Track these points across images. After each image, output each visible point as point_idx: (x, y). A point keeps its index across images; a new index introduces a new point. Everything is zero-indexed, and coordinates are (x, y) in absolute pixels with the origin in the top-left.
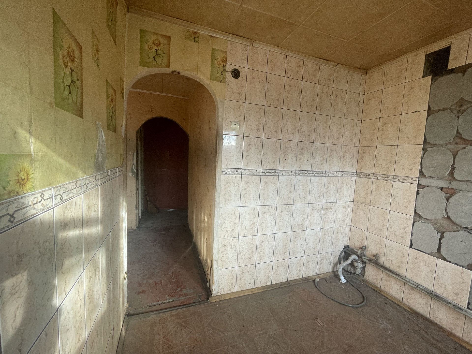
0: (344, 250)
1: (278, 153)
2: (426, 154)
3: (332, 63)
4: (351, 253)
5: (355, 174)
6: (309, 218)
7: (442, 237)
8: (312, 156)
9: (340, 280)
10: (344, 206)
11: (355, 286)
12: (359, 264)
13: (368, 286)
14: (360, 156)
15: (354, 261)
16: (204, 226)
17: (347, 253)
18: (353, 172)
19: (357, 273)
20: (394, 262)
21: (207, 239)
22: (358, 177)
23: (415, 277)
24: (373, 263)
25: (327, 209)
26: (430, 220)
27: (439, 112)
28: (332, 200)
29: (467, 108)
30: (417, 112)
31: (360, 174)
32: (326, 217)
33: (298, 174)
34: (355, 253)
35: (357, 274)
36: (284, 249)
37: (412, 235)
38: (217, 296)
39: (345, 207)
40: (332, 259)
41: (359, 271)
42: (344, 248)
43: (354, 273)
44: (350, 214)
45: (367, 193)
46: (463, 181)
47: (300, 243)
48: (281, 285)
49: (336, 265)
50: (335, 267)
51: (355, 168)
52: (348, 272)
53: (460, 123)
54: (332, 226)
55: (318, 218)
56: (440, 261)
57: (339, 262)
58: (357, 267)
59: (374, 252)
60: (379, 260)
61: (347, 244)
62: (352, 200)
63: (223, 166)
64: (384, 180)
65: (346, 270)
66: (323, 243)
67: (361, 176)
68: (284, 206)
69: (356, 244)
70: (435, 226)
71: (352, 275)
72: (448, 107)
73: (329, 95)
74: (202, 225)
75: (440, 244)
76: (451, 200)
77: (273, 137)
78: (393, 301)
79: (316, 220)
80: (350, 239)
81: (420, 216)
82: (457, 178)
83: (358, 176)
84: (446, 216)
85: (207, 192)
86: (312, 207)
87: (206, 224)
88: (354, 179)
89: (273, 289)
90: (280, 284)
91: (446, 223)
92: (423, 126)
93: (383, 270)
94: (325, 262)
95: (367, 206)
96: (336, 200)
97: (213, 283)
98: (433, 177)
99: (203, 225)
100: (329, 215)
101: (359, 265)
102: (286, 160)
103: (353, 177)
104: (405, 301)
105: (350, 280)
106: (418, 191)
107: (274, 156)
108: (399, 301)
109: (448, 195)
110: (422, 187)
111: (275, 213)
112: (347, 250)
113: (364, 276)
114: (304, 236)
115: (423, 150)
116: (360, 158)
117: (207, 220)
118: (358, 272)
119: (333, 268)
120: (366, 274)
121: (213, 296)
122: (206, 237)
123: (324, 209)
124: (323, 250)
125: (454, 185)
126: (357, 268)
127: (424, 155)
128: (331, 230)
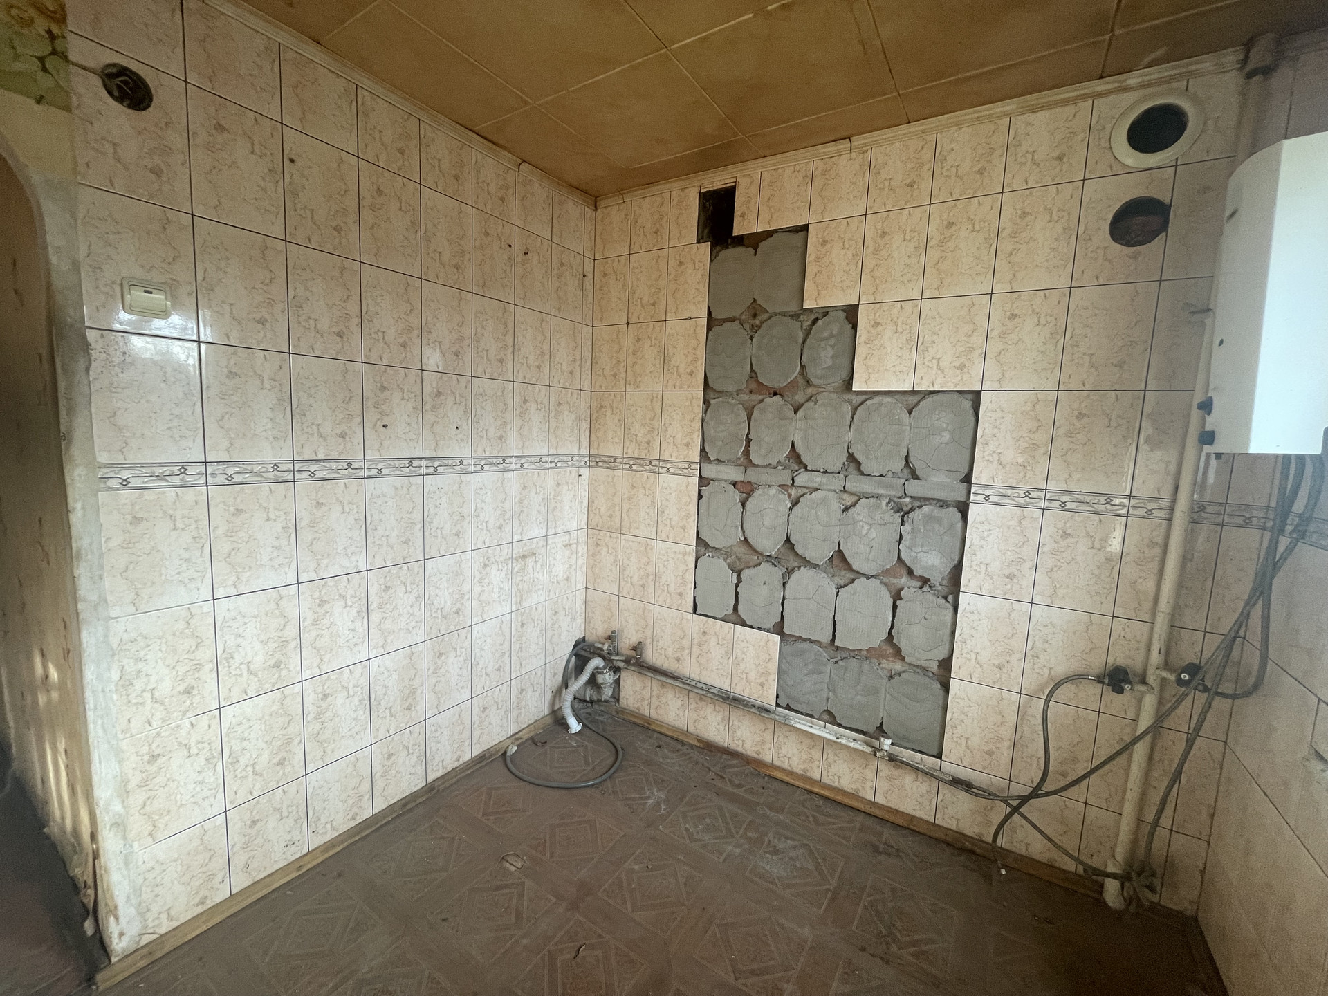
0: (574, 652)
1: (355, 407)
2: (708, 411)
3: (506, 153)
4: (591, 653)
5: (586, 459)
6: (477, 589)
7: (739, 580)
8: (469, 415)
9: (568, 727)
10: (567, 542)
11: (600, 731)
12: (607, 676)
13: (627, 721)
14: (595, 416)
15: (597, 671)
16: (49, 702)
17: (581, 656)
18: (583, 455)
19: (604, 698)
20: (670, 651)
21: (68, 752)
22: (592, 467)
23: (704, 672)
24: (634, 665)
25: (524, 557)
26: (721, 550)
27: (725, 324)
28: (536, 531)
29: (762, 322)
30: (690, 318)
31: (598, 460)
32: (525, 579)
33: (431, 470)
34: (598, 651)
35: (606, 701)
36: (407, 697)
37: (695, 587)
38: (136, 950)
39: (570, 545)
40: (548, 682)
41: (608, 693)
42: (574, 647)
43: (599, 701)
44: (582, 561)
45: (614, 505)
46: (762, 467)
47: (454, 665)
48: (404, 806)
49: (558, 693)
50: (557, 701)
51: (585, 443)
52: (585, 701)
53: (754, 351)
54: (542, 599)
55: (502, 586)
56: (739, 628)
57: (565, 684)
58: (602, 684)
59: (634, 640)
60: (644, 655)
61: (579, 636)
62: (584, 525)
63: (102, 458)
64: (642, 471)
65: (582, 698)
66: (521, 648)
67: (600, 464)
68: (394, 570)
69: (599, 629)
70: (728, 561)
71: (596, 706)
72: (737, 315)
73: (505, 245)
74: (42, 699)
75: (737, 594)
76: (749, 505)
77: (332, 353)
78: (672, 738)
79: (496, 591)
80: (587, 621)
81: (706, 545)
82: (755, 461)
83: (594, 464)
84: (742, 538)
85: (44, 564)
86: (481, 560)
87: (55, 695)
88: (585, 471)
89: (381, 827)
90: (403, 801)
91: (742, 551)
92: (701, 352)
93: (652, 675)
94: (531, 697)
95: (615, 535)
96: (544, 530)
97: (114, 912)
98: (721, 461)
99: (45, 699)
100: (531, 571)
101: (607, 678)
102: (385, 426)
103: (581, 467)
104: (691, 729)
105: (590, 722)
106: (700, 491)
107: (341, 416)
108: (682, 732)
109: (744, 495)
110: (706, 482)
111: (364, 595)
112: (582, 649)
113: (618, 700)
114: (467, 643)
115: (704, 402)
116: (593, 420)
117: (59, 676)
118: (607, 695)
119: (553, 704)
120: (622, 694)
121: (114, 960)
122: (62, 746)
123: (516, 559)
124: (523, 665)
125: (752, 476)
126: (603, 686)
127: (705, 413)
128: (540, 609)
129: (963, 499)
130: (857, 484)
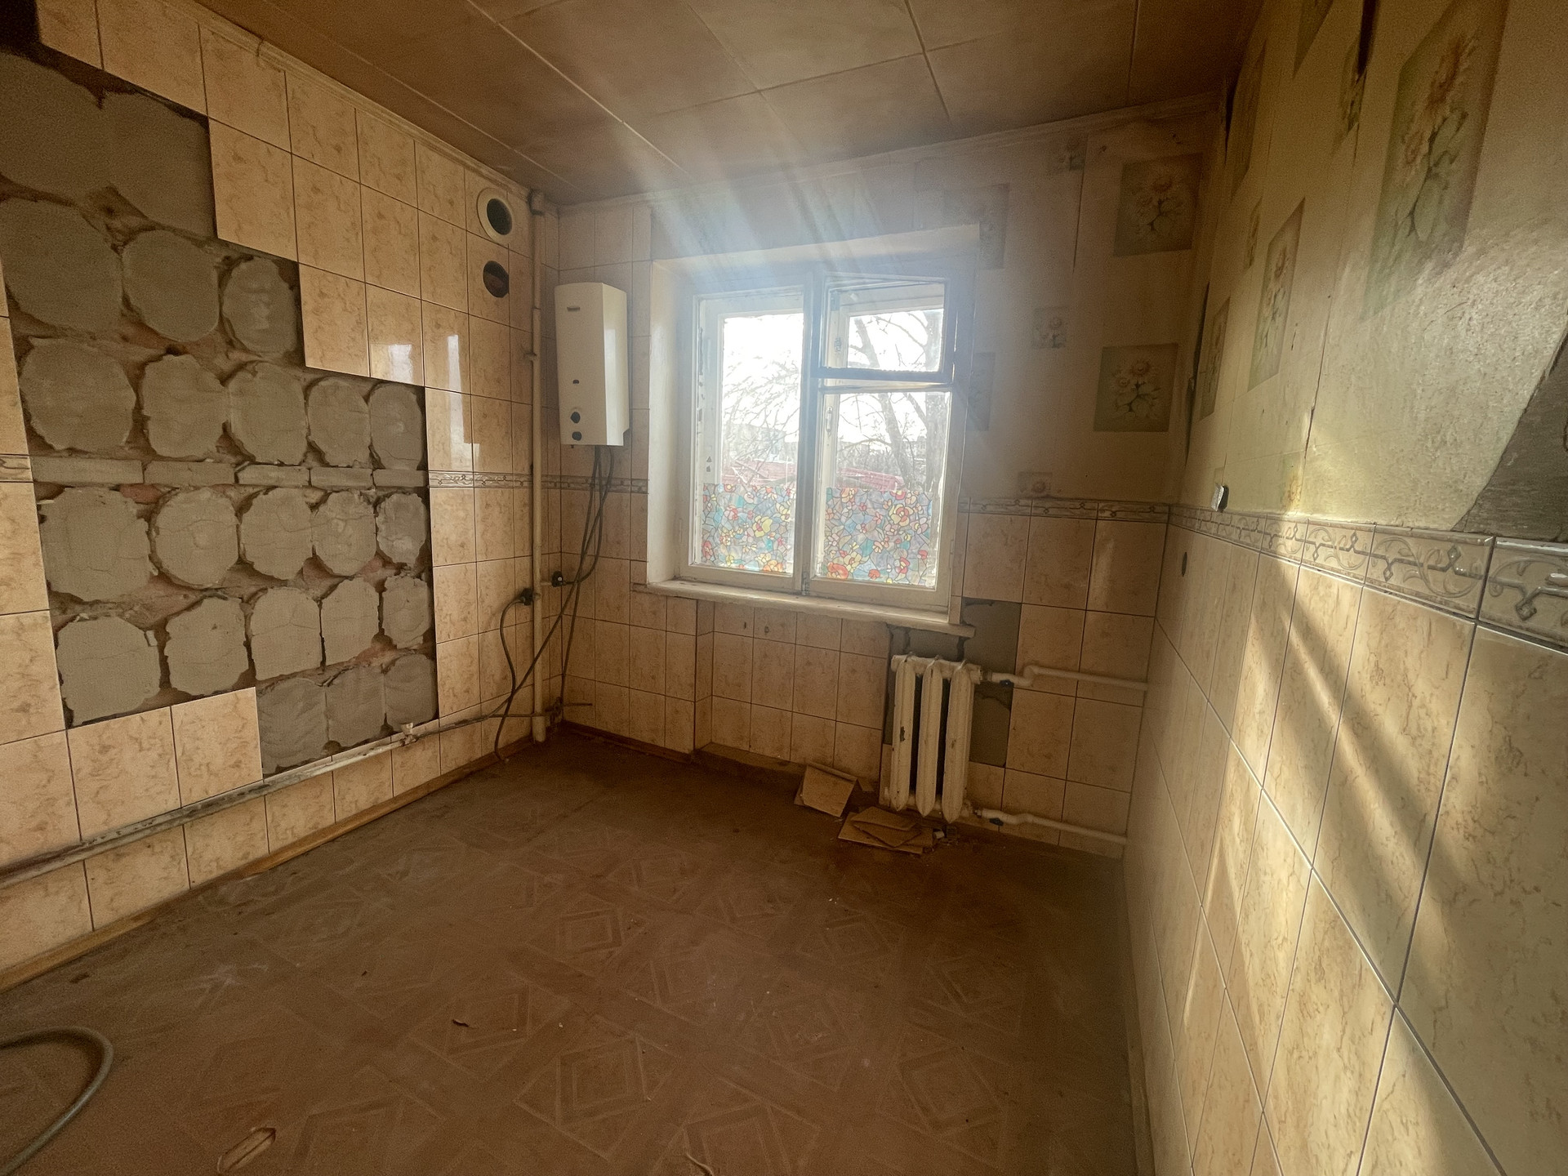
2: (29, 359)
7: (163, 639)
26: (111, 602)
29: (135, 230)
37: (62, 683)
46: (177, 459)
53: (127, 274)
56: (179, 708)
75: (164, 661)
76: (160, 521)
81: (73, 602)
84: (155, 573)
98: (79, 452)
106: (40, 508)
109: (149, 505)
110: (54, 491)
115: (16, 342)
127: (21, 361)
129: (421, 484)
130: (321, 477)
